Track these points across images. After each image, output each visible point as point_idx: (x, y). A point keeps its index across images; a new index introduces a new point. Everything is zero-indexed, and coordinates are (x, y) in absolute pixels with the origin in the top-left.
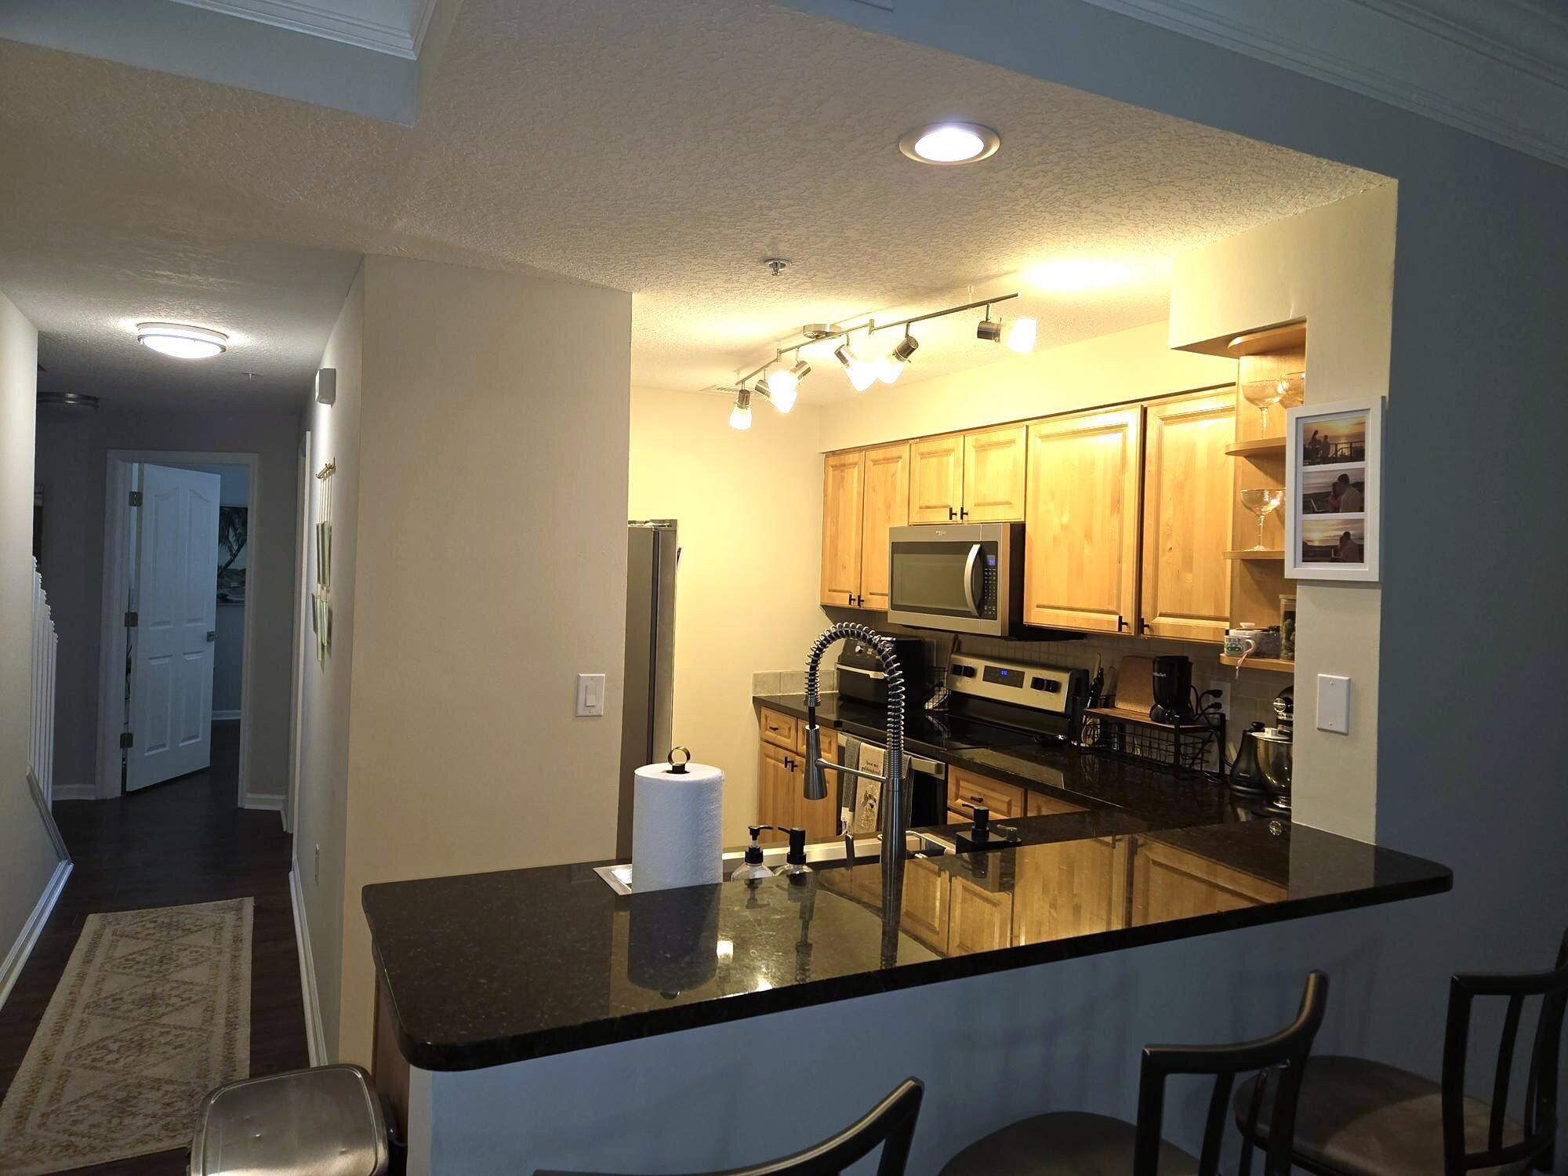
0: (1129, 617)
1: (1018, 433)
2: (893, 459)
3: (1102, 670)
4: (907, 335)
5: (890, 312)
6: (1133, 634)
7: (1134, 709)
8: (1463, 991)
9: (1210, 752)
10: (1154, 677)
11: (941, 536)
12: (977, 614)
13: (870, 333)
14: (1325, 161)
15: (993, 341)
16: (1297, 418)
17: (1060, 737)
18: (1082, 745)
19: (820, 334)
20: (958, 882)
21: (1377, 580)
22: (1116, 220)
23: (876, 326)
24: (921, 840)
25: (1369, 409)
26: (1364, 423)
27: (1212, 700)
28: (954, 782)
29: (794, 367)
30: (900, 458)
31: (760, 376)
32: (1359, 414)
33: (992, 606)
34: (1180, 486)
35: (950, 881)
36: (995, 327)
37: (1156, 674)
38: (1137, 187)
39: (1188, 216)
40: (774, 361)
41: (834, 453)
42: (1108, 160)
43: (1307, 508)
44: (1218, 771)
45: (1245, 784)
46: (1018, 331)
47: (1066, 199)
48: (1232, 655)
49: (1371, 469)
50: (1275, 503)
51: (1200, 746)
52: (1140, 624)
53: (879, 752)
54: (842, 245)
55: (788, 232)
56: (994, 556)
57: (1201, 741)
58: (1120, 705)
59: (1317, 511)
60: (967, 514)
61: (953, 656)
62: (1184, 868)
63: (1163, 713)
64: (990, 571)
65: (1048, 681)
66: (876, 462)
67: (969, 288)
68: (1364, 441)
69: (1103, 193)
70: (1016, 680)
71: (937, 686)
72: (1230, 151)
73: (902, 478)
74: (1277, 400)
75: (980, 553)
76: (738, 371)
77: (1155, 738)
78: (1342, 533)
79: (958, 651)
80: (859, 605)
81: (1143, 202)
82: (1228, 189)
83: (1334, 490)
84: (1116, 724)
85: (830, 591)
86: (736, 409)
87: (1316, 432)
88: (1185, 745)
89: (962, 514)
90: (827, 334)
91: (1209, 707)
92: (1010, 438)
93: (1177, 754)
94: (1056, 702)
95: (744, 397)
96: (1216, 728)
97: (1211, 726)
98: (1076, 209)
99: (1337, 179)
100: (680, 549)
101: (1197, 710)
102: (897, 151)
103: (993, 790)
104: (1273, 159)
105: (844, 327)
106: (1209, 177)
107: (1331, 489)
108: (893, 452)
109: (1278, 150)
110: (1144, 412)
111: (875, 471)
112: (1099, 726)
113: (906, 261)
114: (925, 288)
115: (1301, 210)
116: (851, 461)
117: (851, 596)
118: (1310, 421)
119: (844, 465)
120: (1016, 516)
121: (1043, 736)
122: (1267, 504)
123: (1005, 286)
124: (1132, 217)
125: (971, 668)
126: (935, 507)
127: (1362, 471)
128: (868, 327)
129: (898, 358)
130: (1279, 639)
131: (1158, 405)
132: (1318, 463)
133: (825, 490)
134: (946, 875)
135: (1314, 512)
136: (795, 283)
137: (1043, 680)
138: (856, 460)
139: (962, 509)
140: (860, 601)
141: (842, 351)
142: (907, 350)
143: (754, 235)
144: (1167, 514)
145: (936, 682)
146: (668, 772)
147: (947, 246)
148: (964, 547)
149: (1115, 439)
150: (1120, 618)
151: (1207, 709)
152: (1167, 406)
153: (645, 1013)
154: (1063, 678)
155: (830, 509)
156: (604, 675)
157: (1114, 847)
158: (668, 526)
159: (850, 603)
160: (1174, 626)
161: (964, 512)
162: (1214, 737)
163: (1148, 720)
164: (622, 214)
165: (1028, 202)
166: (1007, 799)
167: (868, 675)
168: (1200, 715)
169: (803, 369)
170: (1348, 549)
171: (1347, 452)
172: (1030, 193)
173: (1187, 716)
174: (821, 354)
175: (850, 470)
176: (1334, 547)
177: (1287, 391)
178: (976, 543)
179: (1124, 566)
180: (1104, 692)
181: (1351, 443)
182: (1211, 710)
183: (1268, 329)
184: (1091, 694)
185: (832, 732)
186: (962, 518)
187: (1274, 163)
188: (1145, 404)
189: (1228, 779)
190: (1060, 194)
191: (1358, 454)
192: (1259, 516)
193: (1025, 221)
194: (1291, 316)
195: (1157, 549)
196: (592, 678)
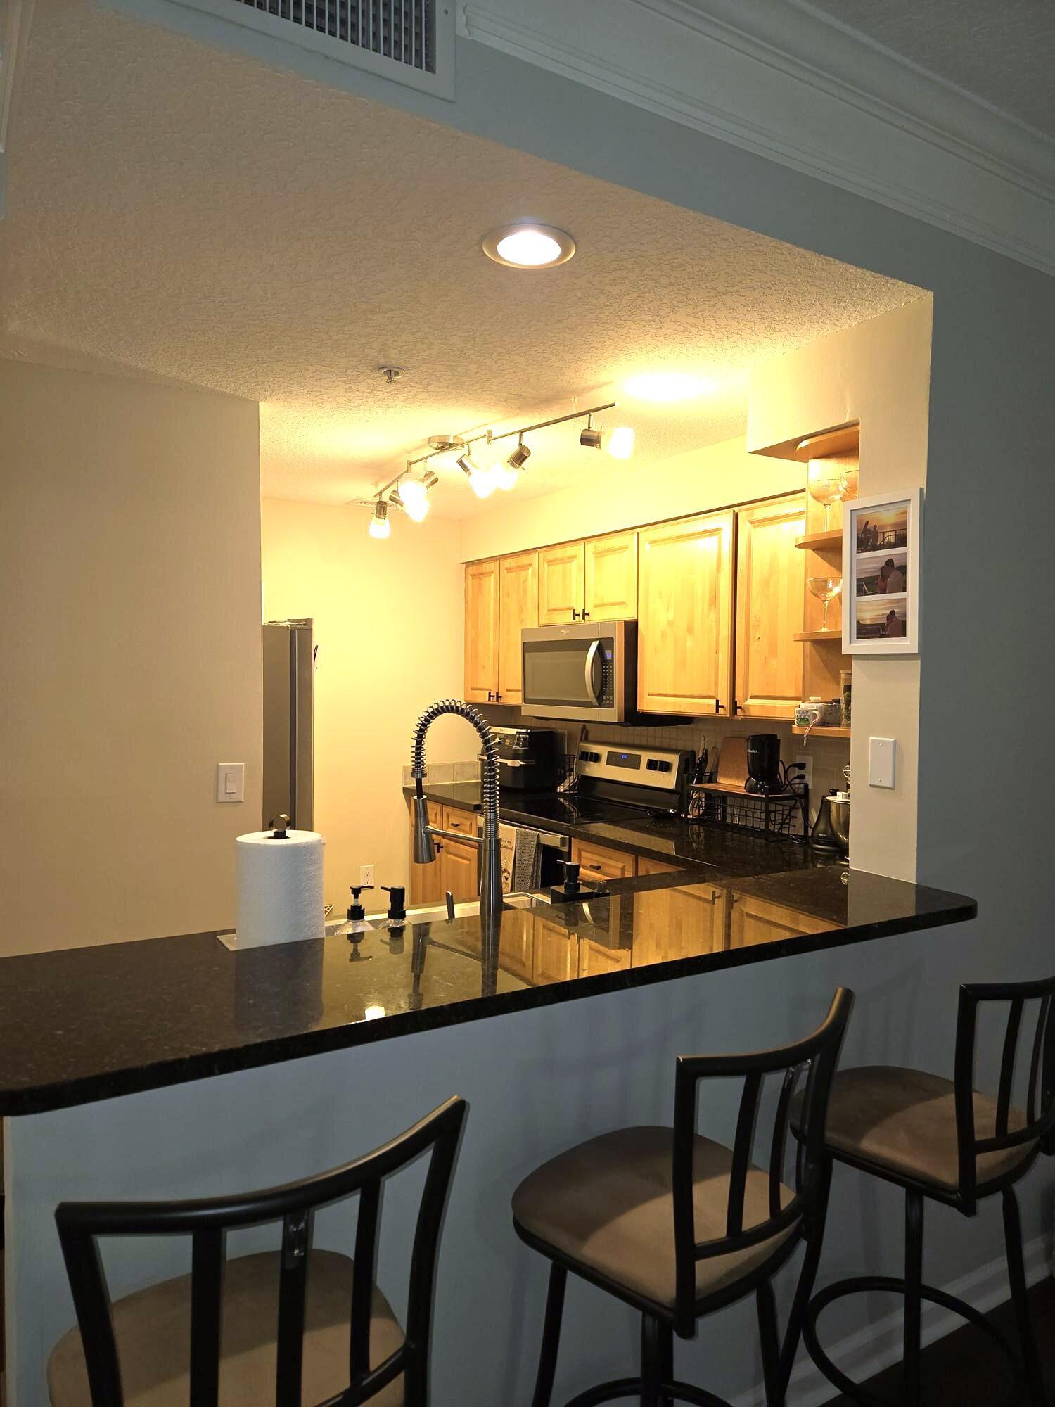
0: (725, 701)
1: (630, 539)
2: (523, 567)
3: (706, 750)
4: (520, 444)
5: (505, 422)
6: (728, 716)
7: (732, 783)
8: (971, 997)
9: (796, 817)
10: (748, 753)
11: (565, 635)
12: (597, 704)
13: (488, 443)
14: (868, 273)
15: (595, 447)
16: (852, 511)
17: (671, 811)
18: (689, 817)
19: (444, 446)
20: (586, 943)
21: (916, 651)
22: (694, 331)
23: (493, 436)
24: (532, 899)
25: (910, 500)
26: (906, 513)
27: (798, 772)
28: (577, 853)
29: (422, 477)
30: (530, 565)
31: (393, 488)
32: (902, 505)
33: (609, 696)
34: (766, 583)
35: (579, 941)
36: (596, 434)
37: (750, 751)
38: (708, 297)
39: (757, 327)
40: (405, 473)
41: (472, 563)
42: (677, 267)
43: (860, 592)
44: (803, 834)
45: (822, 842)
46: (617, 439)
47: (646, 307)
48: (802, 726)
49: (912, 554)
50: (836, 590)
51: (786, 812)
52: (734, 707)
53: (512, 830)
54: (449, 353)
55: (395, 338)
56: (610, 651)
57: (789, 808)
58: (722, 780)
59: (868, 592)
60: (588, 614)
61: (581, 744)
62: (772, 918)
63: (756, 786)
64: (607, 665)
65: (661, 762)
66: (509, 570)
67: (573, 399)
68: (906, 529)
69: (678, 302)
70: (633, 763)
71: (568, 771)
72: (784, 261)
73: (532, 584)
74: (838, 497)
75: (600, 649)
76: (376, 484)
77: (751, 808)
78: (888, 612)
79: (586, 739)
80: (497, 700)
81: (715, 312)
82: (788, 300)
83: (882, 573)
84: (718, 796)
85: (472, 689)
86: (375, 518)
87: (867, 523)
88: (775, 812)
89: (584, 614)
90: (451, 445)
91: (795, 778)
92: (624, 544)
93: (767, 820)
94: (668, 781)
95: (381, 508)
96: (801, 796)
97: (796, 795)
98: (657, 319)
99: (881, 291)
100: (317, 647)
101: (785, 781)
102: (481, 253)
103: (610, 858)
104: (822, 269)
105: (466, 438)
106: (769, 287)
107: (880, 573)
108: (525, 560)
109: (826, 260)
110: (736, 516)
111: (509, 578)
112: (704, 800)
113: (511, 371)
114: (534, 398)
115: (854, 323)
116: (488, 570)
117: (490, 693)
118: (862, 513)
119: (482, 574)
120: (629, 615)
121: (655, 810)
122: (831, 590)
123: (603, 397)
124: (707, 328)
125: (595, 753)
126: (562, 609)
127: (905, 555)
128: (486, 438)
129: (512, 465)
130: (840, 709)
131: (747, 510)
132: (869, 551)
133: (466, 597)
134: (574, 938)
135: (866, 595)
136: (411, 393)
137: (656, 761)
138: (493, 569)
139: (584, 610)
140: (498, 697)
141: (464, 460)
142: (520, 458)
143: (363, 341)
144: (756, 607)
145: (567, 768)
146: (270, 838)
147: (546, 355)
148: (585, 644)
149: (712, 541)
150: (717, 701)
151: (793, 780)
152: (755, 511)
153: (215, 1053)
154: (674, 759)
155: (471, 613)
156: (243, 764)
157: (714, 904)
158: (304, 625)
159: (489, 700)
160: (762, 706)
161: (586, 612)
162: (798, 805)
163: (743, 792)
164: (231, 317)
165: (612, 311)
166: (620, 865)
167: (506, 764)
168: (788, 785)
169: (431, 479)
170: (893, 626)
171: (892, 539)
172: (612, 301)
173: (776, 787)
174: (445, 464)
175: (487, 579)
176: (882, 624)
177: (846, 489)
178: (596, 640)
179: (721, 655)
180: (708, 770)
181: (895, 531)
182: (797, 781)
183: (829, 432)
184: (696, 772)
185: (472, 815)
186: (584, 618)
187: (824, 274)
188: (737, 509)
189: (810, 840)
190: (639, 302)
191: (901, 541)
192: (824, 601)
193: (613, 330)
194: (847, 419)
195: (748, 639)
196: (232, 767)
